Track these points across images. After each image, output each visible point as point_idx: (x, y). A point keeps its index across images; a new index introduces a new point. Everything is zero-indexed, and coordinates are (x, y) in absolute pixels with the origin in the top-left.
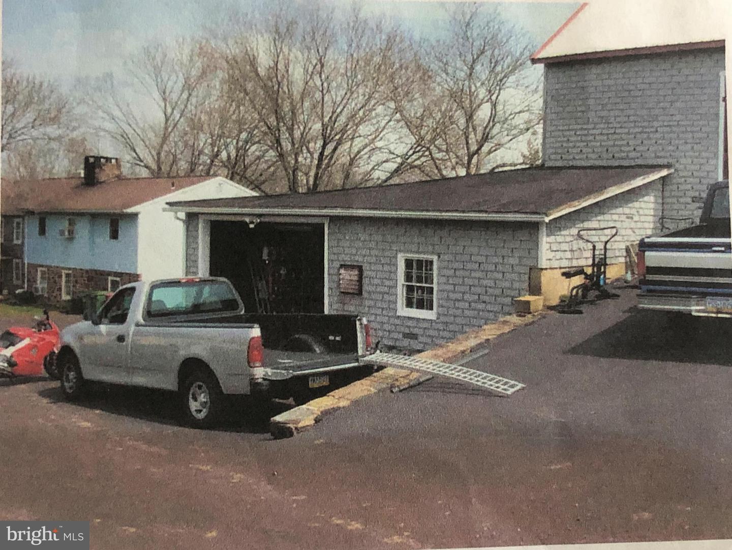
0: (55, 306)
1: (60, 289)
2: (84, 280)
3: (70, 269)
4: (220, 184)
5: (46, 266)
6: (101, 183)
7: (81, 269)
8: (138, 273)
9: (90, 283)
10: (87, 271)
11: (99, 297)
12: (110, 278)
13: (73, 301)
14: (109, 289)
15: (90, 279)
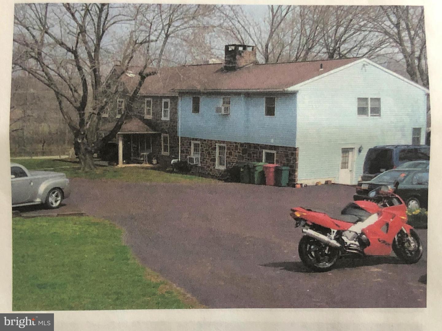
0: (209, 174)
1: (214, 160)
2: (239, 152)
3: (224, 142)
4: (364, 65)
5: (201, 140)
6: (240, 68)
7: (236, 143)
8: (296, 147)
9: (244, 155)
10: (242, 145)
11: (257, 168)
12: (264, 151)
13: (227, 170)
14: (263, 161)
15: (244, 151)
